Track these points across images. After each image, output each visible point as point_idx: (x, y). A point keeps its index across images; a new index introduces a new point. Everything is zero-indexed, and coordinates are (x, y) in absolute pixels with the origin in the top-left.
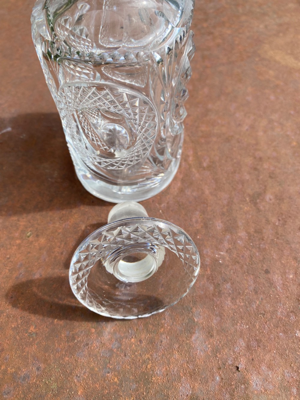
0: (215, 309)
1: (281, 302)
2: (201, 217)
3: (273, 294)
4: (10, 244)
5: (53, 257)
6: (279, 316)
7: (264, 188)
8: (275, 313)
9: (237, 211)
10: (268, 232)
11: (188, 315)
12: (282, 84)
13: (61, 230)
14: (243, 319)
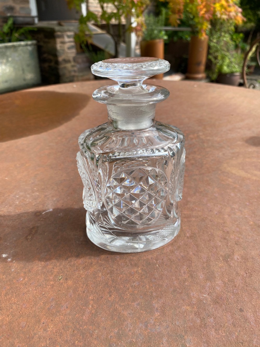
0: (203, 337)
1: (255, 334)
2: (188, 270)
3: (248, 327)
4: (46, 284)
5: (77, 294)
6: (255, 345)
7: (232, 251)
8: (252, 342)
9: (214, 266)
10: (239, 282)
11: (181, 342)
12: (238, 186)
13: (84, 276)
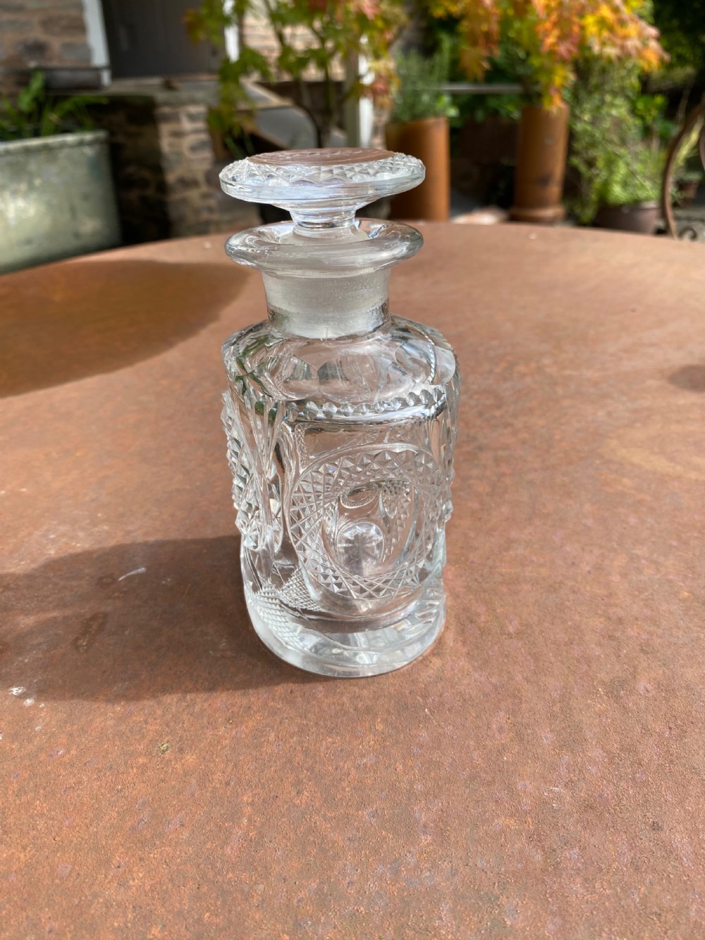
0: (550, 899)
1: (694, 890)
2: (510, 721)
3: (675, 872)
4: (126, 763)
5: (210, 789)
6: (694, 919)
7: (632, 670)
8: (685, 913)
9: (581, 711)
10: (649, 752)
11: (491, 912)
12: (649, 498)
13: (227, 741)
14: (614, 923)
